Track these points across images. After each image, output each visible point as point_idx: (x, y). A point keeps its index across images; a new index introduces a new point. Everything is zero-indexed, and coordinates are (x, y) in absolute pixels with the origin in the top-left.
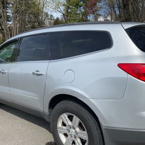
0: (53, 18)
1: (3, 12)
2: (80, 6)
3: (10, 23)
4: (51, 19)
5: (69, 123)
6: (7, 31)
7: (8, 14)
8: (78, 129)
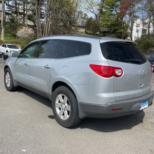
0: (87, 17)
1: (38, 9)
2: (116, 7)
3: (43, 20)
4: (85, 19)
5: (62, 100)
6: (39, 28)
7: (42, 11)
8: (66, 104)
